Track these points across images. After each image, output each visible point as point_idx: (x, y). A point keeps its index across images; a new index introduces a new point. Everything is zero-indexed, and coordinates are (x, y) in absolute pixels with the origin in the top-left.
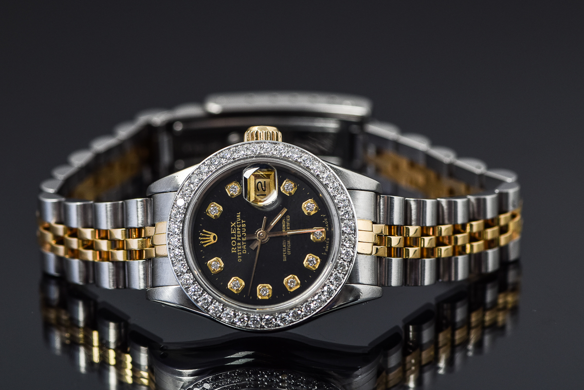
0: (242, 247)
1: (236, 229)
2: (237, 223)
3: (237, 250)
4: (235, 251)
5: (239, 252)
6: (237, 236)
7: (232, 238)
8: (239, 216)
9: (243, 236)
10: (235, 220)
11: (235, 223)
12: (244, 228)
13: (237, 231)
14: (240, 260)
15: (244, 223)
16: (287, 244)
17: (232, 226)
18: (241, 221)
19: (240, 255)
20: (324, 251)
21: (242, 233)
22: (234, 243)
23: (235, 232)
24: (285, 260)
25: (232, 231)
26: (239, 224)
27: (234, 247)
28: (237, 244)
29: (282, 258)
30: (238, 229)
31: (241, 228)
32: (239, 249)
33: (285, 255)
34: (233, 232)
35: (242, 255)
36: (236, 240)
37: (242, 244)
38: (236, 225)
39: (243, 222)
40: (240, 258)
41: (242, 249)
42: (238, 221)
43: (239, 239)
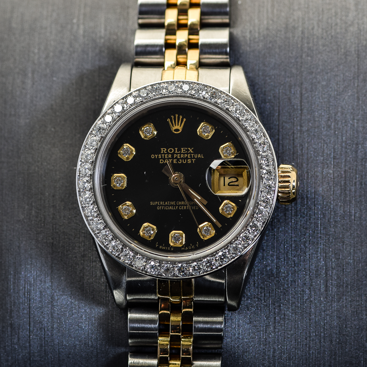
0: (167, 159)
1: (186, 153)
2: (192, 155)
3: (164, 153)
4: (162, 152)
5: (162, 156)
6: (179, 154)
7: (176, 149)
8: (199, 156)
9: (178, 160)
10: (195, 152)
11: (192, 152)
12: (187, 161)
13: (184, 154)
14: (153, 156)
15: (192, 161)
16: (168, 205)
17: (189, 149)
18: (194, 158)
19: (158, 156)
20: (159, 245)
21: (182, 159)
22: (171, 151)
23: (182, 152)
24: (152, 203)
25: (184, 149)
26: (191, 156)
27: (167, 151)
28: (170, 154)
29: (154, 201)
30: (186, 155)
31: (187, 158)
32: (164, 156)
33: (157, 204)
34: (182, 150)
35: (158, 159)
36: (174, 153)
37: (170, 159)
38: (190, 153)
39: (194, 160)
40: (155, 156)
41: (164, 159)
42: (194, 156)
43: (175, 156)
